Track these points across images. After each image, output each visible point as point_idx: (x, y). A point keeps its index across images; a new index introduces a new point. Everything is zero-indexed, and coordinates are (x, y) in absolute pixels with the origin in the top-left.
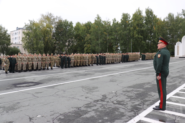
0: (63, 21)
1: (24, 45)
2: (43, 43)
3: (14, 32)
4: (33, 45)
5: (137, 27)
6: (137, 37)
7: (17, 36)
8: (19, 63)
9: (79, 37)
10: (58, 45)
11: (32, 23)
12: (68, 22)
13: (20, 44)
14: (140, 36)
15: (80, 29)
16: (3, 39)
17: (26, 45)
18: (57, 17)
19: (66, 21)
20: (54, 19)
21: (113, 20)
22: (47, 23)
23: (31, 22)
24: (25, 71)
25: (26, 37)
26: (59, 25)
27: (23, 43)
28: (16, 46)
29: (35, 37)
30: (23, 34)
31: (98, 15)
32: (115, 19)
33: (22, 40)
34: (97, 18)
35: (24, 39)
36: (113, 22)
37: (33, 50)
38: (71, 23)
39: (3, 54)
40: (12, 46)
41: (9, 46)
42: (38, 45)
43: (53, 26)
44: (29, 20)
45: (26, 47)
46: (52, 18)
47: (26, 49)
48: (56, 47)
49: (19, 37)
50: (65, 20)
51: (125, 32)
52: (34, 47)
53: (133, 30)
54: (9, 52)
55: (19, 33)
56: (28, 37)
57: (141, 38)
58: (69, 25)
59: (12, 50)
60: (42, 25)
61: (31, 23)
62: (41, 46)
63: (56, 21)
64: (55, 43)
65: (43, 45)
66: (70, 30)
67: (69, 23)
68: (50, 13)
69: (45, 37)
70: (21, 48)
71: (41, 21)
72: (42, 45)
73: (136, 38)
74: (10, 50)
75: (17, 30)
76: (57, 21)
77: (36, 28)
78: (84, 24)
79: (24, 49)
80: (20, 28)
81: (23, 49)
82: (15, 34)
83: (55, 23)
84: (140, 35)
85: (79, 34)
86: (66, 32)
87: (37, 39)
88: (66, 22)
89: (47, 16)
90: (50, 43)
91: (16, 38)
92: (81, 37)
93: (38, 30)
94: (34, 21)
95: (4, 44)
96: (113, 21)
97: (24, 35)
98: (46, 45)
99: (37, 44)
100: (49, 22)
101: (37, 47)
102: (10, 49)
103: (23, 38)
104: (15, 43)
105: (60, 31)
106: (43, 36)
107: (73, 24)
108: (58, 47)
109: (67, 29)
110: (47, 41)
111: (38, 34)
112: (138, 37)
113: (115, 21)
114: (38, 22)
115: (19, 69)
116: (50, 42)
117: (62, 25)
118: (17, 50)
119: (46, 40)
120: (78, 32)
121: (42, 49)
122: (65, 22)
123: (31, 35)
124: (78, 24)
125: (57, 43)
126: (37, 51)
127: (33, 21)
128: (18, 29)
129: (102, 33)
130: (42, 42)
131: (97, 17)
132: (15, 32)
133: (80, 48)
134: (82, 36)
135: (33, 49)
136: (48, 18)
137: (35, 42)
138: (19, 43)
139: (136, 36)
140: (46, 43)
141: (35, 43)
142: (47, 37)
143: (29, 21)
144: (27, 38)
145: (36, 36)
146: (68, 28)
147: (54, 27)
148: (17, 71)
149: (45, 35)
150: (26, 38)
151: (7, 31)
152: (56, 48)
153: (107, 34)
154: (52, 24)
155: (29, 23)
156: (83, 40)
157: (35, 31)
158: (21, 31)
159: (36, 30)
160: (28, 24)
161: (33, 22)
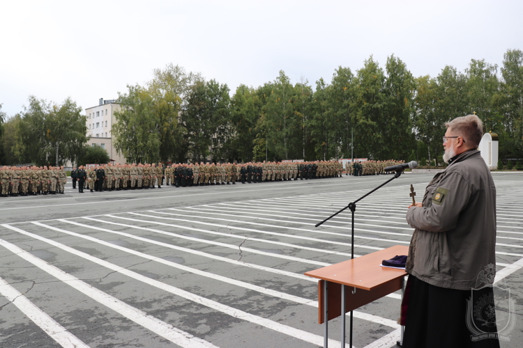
0: (205, 85)
1: (117, 142)
2: (159, 136)
3: (95, 111)
4: (135, 140)
5: (363, 101)
6: (364, 123)
7: (100, 119)
8: (109, 178)
9: (242, 123)
10: (194, 141)
11: (134, 90)
12: (218, 85)
13: (108, 137)
14: (370, 122)
15: (244, 103)
16: (72, 128)
17: (120, 141)
18: (191, 74)
19: (212, 84)
20: (184, 80)
21: (317, 83)
22: (167, 90)
23: (131, 89)
24: (118, 189)
25: (120, 123)
26: (196, 94)
27: (114, 136)
28: (98, 142)
29: (141, 124)
30: (114, 117)
31: (281, 72)
32: (322, 80)
33: (112, 131)
34: (279, 78)
35: (115, 129)
36: (318, 88)
37: (136, 153)
38: (225, 89)
39: (72, 161)
40: (90, 143)
41: (84, 144)
42: (146, 142)
43: (182, 96)
44: (128, 86)
45: (121, 146)
46: (181, 78)
47: (121, 151)
48: (189, 144)
49: (105, 122)
50: (211, 81)
51: (340, 112)
52: (139, 145)
53: (355, 107)
54: (85, 156)
55: (105, 111)
56: (124, 123)
57: (372, 127)
58: (220, 93)
59: (90, 152)
60: (157, 94)
61: (131, 92)
62: (153, 144)
63: (188, 84)
64: (186, 137)
65: (157, 141)
66: (221, 106)
67: (219, 88)
68: (175, 65)
69: (162, 122)
70: (109, 149)
71: (155, 86)
72: (155, 140)
73: (360, 125)
74: (85, 153)
75: (101, 105)
76: (192, 83)
77: (142, 104)
78: (255, 89)
79: (117, 150)
80: (108, 101)
81: (114, 150)
82: (95, 114)
83: (187, 89)
84: (369, 120)
85: (241, 115)
86: (212, 109)
87: (144, 128)
88: (213, 86)
89: (169, 74)
90: (173, 137)
91: (98, 123)
92: (246, 121)
93: (146, 109)
94: (139, 87)
95: (74, 140)
96: (316, 85)
97: (117, 118)
98: (164, 141)
99: (145, 138)
100: (172, 86)
101: (145, 145)
102: (87, 150)
103: (113, 126)
104: (95, 136)
105: (197, 107)
106: (159, 120)
107: (229, 90)
108: (193, 145)
109: (215, 102)
110: (168, 132)
111: (147, 116)
112: (366, 124)
113: (323, 84)
114: (147, 88)
115: (109, 186)
116: (173, 134)
117: (204, 94)
118: (102, 152)
119: (165, 129)
120: (238, 110)
121: (155, 150)
122: (210, 87)
123: (132, 120)
124: (242, 89)
125: (191, 136)
126: (144, 155)
127: (137, 88)
128: (104, 102)
129: (290, 115)
130: (156, 134)
131: (279, 76)
132: (97, 109)
133: (242, 147)
134: (248, 119)
135: (136, 149)
136: (169, 78)
137: (139, 134)
138: (104, 136)
139: (361, 121)
140: (165, 137)
141: (139, 138)
142: (166, 124)
143: (128, 89)
144: (123, 125)
145: (142, 121)
146: (217, 100)
147: (184, 98)
148: (106, 189)
149: (163, 118)
150: (121, 126)
151: (80, 111)
152: (190, 147)
153: (303, 115)
154: (181, 91)
155: (128, 93)
156: (250, 129)
157: (141, 111)
158: (109, 107)
159: (142, 107)
160: (126, 94)
161: (136, 90)
